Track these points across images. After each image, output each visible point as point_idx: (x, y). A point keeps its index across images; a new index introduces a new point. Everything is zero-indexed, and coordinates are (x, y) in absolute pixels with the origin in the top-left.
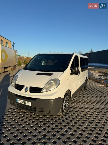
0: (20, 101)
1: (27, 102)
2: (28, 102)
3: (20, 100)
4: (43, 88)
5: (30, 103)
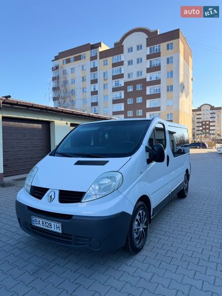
0: (40, 223)
1: (53, 224)
2: (55, 224)
3: (39, 220)
4: (85, 192)
5: (59, 225)
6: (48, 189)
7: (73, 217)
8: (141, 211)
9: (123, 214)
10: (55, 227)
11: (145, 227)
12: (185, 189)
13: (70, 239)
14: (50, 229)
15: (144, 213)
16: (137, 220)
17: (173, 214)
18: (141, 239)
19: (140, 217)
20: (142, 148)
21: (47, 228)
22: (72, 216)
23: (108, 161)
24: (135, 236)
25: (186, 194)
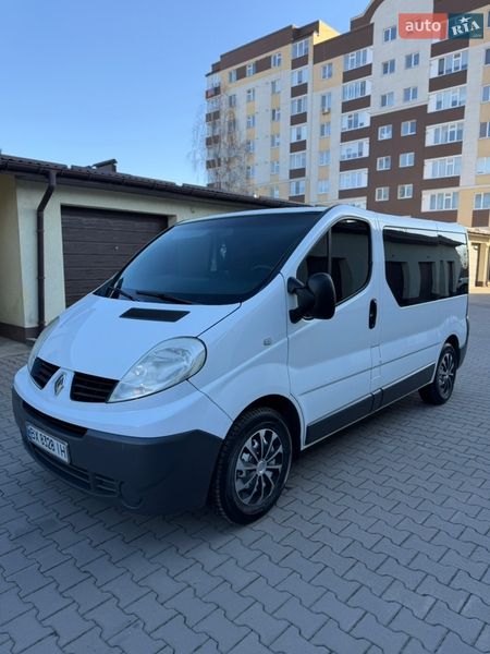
0: (38, 437)
1: (55, 442)
2: (59, 444)
3: (36, 431)
4: (118, 381)
5: (64, 446)
6: (57, 368)
7: (88, 433)
8: (262, 432)
9: (197, 437)
10: (59, 449)
11: (279, 467)
12: (441, 383)
13: (87, 477)
14: (51, 451)
15: (275, 436)
16: (246, 451)
17: (386, 440)
18: (258, 495)
19: (260, 443)
20: (278, 284)
21: (47, 449)
22: (85, 430)
23: (188, 312)
24: (239, 486)
25: (444, 396)
